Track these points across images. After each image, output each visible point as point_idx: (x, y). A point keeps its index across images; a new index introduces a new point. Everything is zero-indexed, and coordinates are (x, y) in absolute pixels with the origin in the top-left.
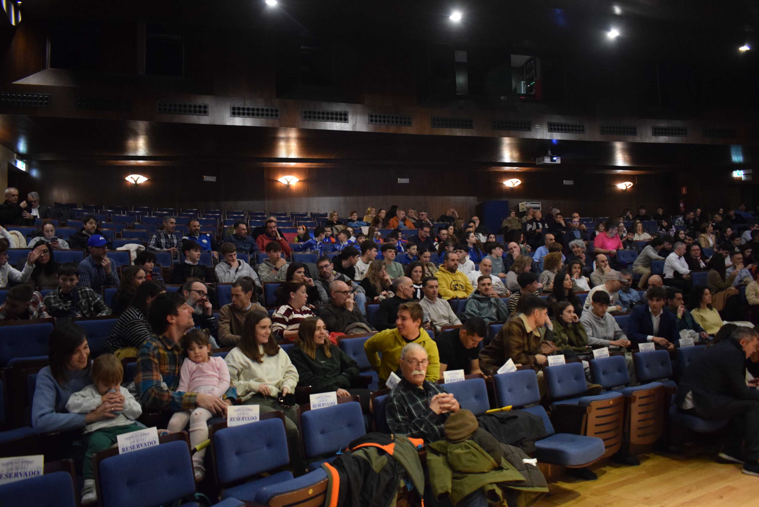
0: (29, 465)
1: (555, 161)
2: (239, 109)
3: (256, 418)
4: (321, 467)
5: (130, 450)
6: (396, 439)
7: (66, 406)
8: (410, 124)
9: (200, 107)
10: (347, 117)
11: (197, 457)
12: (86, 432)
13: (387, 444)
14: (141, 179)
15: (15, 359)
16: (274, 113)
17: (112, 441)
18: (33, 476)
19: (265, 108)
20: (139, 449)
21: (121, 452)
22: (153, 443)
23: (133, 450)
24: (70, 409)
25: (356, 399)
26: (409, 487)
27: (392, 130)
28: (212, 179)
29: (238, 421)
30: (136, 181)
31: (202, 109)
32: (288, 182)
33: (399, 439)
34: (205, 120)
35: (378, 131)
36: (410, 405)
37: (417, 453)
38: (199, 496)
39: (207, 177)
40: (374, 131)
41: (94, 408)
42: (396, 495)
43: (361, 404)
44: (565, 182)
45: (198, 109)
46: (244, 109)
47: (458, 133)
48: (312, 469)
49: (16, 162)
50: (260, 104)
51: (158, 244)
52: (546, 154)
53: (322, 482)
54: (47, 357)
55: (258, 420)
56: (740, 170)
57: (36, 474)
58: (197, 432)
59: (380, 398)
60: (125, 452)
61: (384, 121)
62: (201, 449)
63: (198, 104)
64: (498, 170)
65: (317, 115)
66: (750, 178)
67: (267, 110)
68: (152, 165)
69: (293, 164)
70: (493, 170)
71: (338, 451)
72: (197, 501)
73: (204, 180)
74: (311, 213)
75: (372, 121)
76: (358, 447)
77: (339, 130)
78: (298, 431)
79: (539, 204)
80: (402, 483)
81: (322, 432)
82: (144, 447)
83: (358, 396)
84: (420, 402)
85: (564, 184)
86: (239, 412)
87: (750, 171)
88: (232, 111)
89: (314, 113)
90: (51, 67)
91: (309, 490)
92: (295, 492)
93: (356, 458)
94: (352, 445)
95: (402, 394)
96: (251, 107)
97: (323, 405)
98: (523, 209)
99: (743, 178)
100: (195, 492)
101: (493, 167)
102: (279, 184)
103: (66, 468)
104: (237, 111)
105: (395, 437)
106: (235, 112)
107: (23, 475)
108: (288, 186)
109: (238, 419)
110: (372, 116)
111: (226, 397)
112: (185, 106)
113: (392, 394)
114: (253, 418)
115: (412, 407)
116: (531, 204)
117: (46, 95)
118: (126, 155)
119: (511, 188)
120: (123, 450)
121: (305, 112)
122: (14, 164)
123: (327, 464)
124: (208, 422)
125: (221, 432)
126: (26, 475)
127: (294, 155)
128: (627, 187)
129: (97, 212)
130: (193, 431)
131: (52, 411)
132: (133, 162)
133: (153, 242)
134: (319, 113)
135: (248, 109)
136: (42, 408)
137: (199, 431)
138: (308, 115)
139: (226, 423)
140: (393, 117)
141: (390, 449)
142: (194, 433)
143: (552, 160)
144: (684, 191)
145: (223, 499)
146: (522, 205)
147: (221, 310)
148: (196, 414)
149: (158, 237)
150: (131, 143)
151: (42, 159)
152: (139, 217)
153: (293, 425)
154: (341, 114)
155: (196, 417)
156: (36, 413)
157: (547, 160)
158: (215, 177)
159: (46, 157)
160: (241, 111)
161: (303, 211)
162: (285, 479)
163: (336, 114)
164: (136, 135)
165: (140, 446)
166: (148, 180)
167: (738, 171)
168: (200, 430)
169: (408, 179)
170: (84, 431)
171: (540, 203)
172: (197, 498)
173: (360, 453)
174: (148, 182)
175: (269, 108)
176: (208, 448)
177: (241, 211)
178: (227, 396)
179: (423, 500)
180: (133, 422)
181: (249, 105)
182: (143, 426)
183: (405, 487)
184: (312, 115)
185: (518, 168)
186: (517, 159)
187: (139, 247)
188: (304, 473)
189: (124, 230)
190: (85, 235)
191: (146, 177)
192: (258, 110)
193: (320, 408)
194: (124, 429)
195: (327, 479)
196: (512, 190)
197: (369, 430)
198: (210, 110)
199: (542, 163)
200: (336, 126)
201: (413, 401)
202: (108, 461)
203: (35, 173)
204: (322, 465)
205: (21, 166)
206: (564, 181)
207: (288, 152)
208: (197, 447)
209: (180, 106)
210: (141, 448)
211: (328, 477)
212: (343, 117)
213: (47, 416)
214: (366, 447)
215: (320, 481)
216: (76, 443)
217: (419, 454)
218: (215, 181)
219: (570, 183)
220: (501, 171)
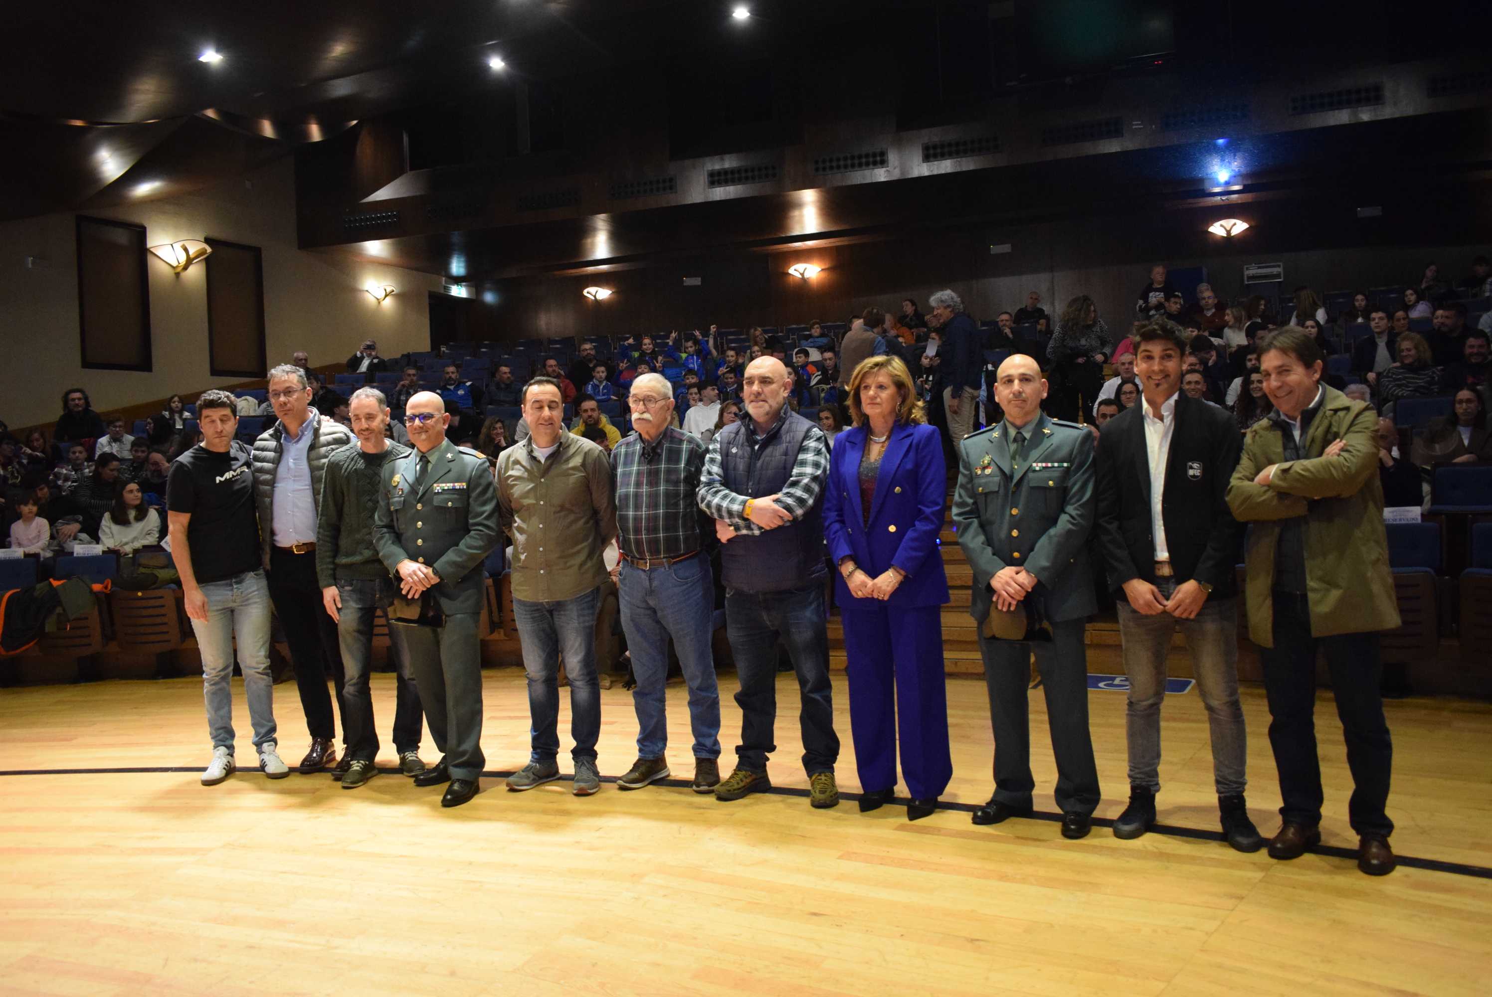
14: (603, 293)
28: (696, 281)
30: (597, 297)
32: (805, 274)
39: (688, 279)
44: (1363, 212)
49: (447, 288)
64: (1185, 205)
68: (616, 270)
69: (812, 244)
73: (685, 284)
79: (1279, 266)
102: (788, 278)
108: (804, 281)
116: (1259, 268)
118: (583, 259)
119: (1225, 238)
122: (443, 292)
132: (591, 269)
158: (700, 279)
163: (867, 155)
166: (613, 292)
169: (1008, 245)
171: (1281, 264)
174: (613, 296)
191: (610, 290)
196: (1229, 242)
203: (489, 297)
205: (459, 291)
206: (1358, 210)
218: (700, 283)
219: (1374, 211)
220: (1201, 205)
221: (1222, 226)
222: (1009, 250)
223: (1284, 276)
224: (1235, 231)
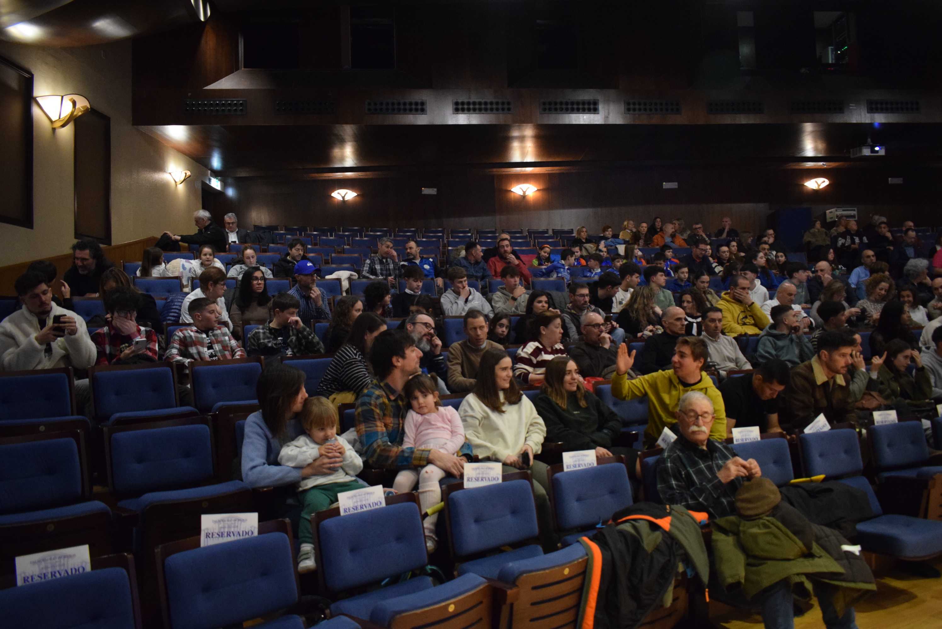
0: (243, 523)
1: (877, 152)
2: (463, 103)
3: (498, 479)
4: (578, 541)
5: (352, 512)
6: (673, 512)
7: (279, 459)
8: (678, 111)
9: (416, 104)
10: (597, 107)
11: (428, 523)
12: (301, 489)
13: (661, 517)
14: (350, 195)
15: (220, 404)
16: (506, 106)
17: (331, 500)
18: (247, 536)
19: (494, 101)
20: (362, 510)
21: (342, 513)
22: (379, 504)
23: (356, 512)
24: (283, 462)
25: (620, 460)
26: (690, 573)
27: (656, 120)
28: (431, 191)
29: (477, 482)
30: (343, 198)
31: (419, 107)
32: (524, 192)
33: (676, 511)
34: (422, 120)
35: (637, 122)
36: (689, 469)
37: (699, 530)
38: (431, 569)
39: (426, 189)
40: (632, 123)
41: (310, 461)
42: (673, 582)
43: (626, 466)
44: (891, 181)
45: (414, 107)
46: (469, 103)
47: (743, 119)
48: (566, 545)
49: (210, 180)
50: (488, 97)
51: (373, 271)
52: (864, 144)
53: (580, 560)
54: (256, 402)
55: (500, 481)
57: (250, 533)
58: (428, 493)
59: (651, 460)
60: (347, 514)
61: (645, 110)
62: (433, 513)
63: (413, 101)
64: (797, 167)
65: (558, 106)
67: (497, 103)
68: (362, 177)
69: (529, 170)
70: (789, 168)
71: (598, 524)
72: (430, 575)
73: (423, 193)
74: (553, 230)
75: (629, 110)
76: (624, 519)
77: (587, 123)
78: (547, 497)
79: (854, 210)
80: (681, 568)
81: (579, 499)
82: (368, 508)
83: (623, 456)
84: (703, 466)
85: (890, 183)
86: (478, 471)
88: (455, 107)
89: (556, 103)
90: (245, 67)
91: (564, 569)
92: (547, 571)
93: (622, 533)
94: (616, 517)
95: (678, 455)
96: (477, 100)
97: (579, 466)
98: (831, 218)
100: (427, 565)
101: (791, 164)
102: (512, 195)
103: (282, 528)
104: (460, 107)
105: (671, 509)
106: (459, 108)
107: (236, 535)
108: (524, 197)
109: (477, 479)
110: (629, 104)
111: (460, 454)
112: (399, 104)
113: (666, 454)
114: (494, 479)
115: (693, 471)
116: (844, 210)
117: (240, 100)
118: (331, 166)
119: (814, 190)
120: (345, 511)
121: (544, 104)
122: (208, 182)
123: (585, 539)
124: (441, 482)
125: (456, 494)
126: (240, 535)
127: (530, 158)
129: (301, 234)
130: (423, 492)
131: (264, 464)
132: (339, 175)
133: (366, 268)
134: (561, 103)
135: (474, 103)
136: (252, 460)
137: (431, 493)
138: (547, 107)
139: (462, 484)
140: (656, 104)
141: (665, 523)
142: (425, 494)
143: (873, 151)
145: (460, 574)
146: (831, 212)
147: (450, 349)
148: (427, 472)
149: (371, 262)
150: (336, 152)
151: (238, 176)
152: (348, 240)
153: (541, 490)
154: (589, 103)
155: (426, 475)
156: (246, 465)
157: (866, 152)
158: (435, 189)
159: (242, 174)
160: (466, 107)
161: (542, 228)
162: (533, 555)
163: (584, 103)
164: (342, 141)
165: (364, 507)
166: (358, 195)
168: (432, 491)
169: (676, 183)
170: (298, 488)
171: (856, 209)
172: (429, 571)
173: (627, 527)
174: (358, 199)
175: (500, 101)
176: (441, 513)
177: (468, 230)
178: (462, 452)
179: (707, 590)
180: (353, 478)
181: (474, 98)
182: (365, 484)
183: (684, 573)
184: (553, 106)
185: (824, 163)
186: (823, 152)
187: (351, 275)
188: (557, 549)
189: (333, 255)
190: (289, 262)
191: (356, 192)
192: (486, 103)
193: (575, 469)
194: (345, 487)
195: (586, 557)
196: (816, 193)
197: (636, 499)
198: (428, 107)
199: (858, 155)
200: (584, 119)
201: (694, 464)
202: (328, 523)
203: (230, 192)
204: (580, 539)
205: (216, 184)
206: (890, 179)
207: (523, 154)
208: (429, 511)
209: (393, 104)
210: (365, 509)
211: (587, 554)
212: (592, 107)
213: (259, 468)
214: (635, 520)
215: (578, 559)
216: (290, 501)
217: (702, 532)
218: (436, 193)
219: (898, 181)
220: (801, 168)
221: (816, 182)
222: (677, 187)
223: (858, 217)
224: (823, 186)
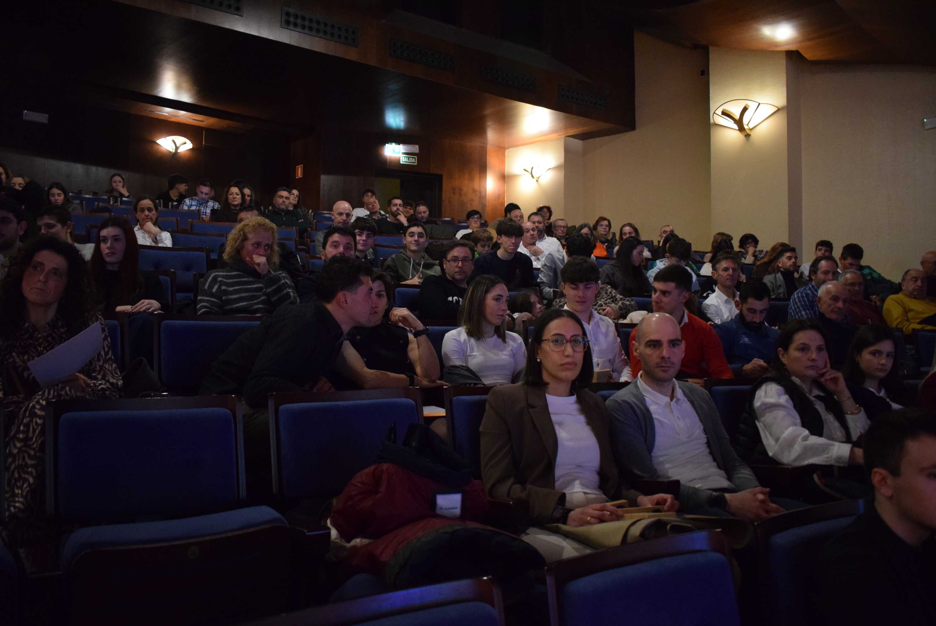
56: (398, 142)
66: (413, 161)
87: (415, 149)
99: (403, 160)
128: (177, 148)
144: (299, 173)
167: (394, 144)
219: (40, 118)
